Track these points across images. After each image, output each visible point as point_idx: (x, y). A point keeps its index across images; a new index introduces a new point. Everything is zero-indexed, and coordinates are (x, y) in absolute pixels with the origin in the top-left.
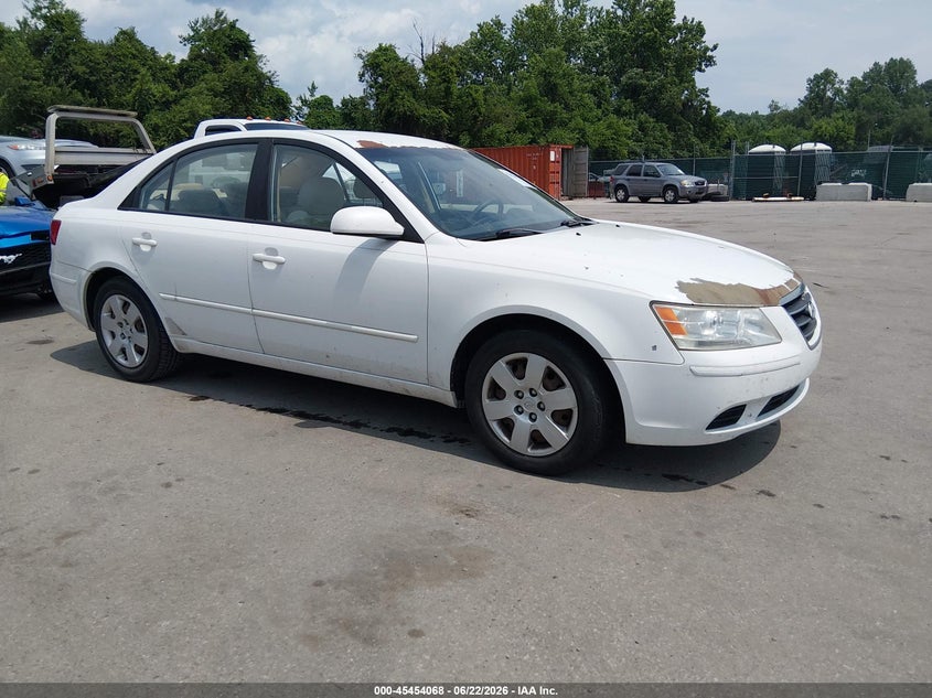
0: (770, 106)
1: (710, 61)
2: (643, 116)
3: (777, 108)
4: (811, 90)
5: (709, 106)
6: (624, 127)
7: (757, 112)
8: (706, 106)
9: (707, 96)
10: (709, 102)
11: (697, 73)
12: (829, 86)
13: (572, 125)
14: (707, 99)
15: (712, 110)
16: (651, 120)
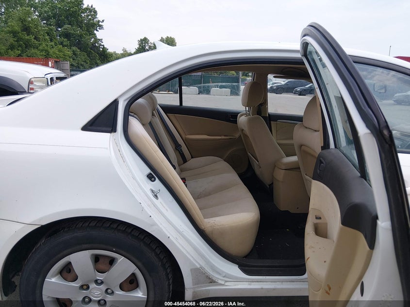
0: (123, 50)
1: (101, 27)
2: (74, 48)
3: (126, 51)
4: (140, 45)
5: (104, 47)
6: (67, 52)
7: (115, 52)
8: (102, 47)
9: (102, 42)
10: (103, 45)
11: (95, 32)
12: (146, 44)
13: (41, 48)
14: (102, 44)
15: (105, 49)
16: (79, 50)
